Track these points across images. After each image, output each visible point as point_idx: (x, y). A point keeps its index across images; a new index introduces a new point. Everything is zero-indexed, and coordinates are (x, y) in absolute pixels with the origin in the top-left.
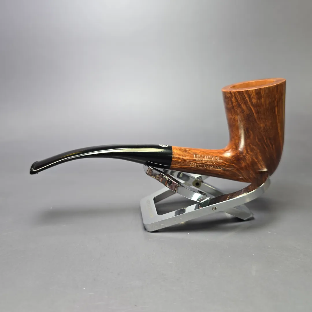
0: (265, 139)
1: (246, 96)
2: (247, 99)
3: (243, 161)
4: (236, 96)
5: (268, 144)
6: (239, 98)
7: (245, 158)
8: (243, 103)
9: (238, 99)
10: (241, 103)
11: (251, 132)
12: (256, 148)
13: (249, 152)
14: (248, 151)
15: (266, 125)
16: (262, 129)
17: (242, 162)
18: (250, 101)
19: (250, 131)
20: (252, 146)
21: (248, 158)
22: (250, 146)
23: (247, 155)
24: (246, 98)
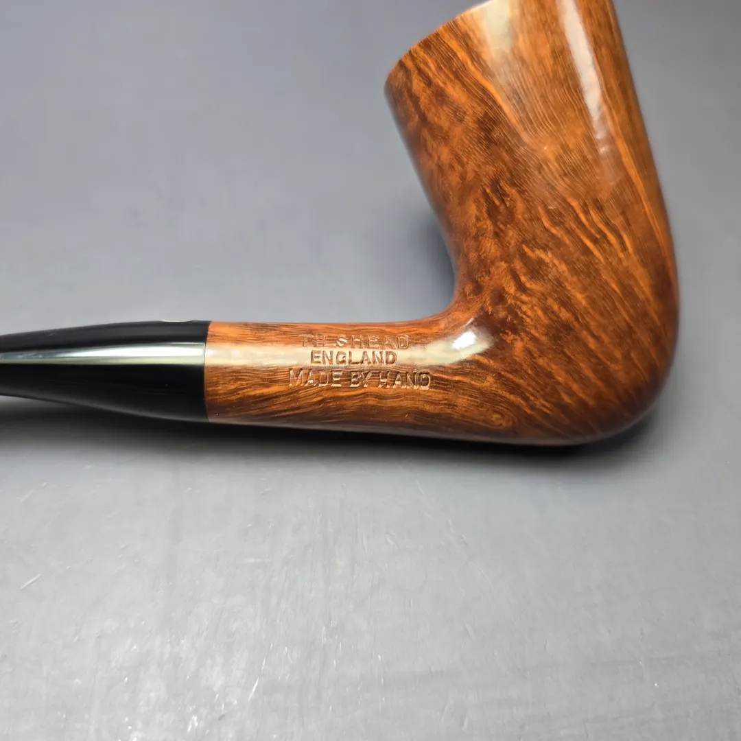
0: (578, 210)
1: (454, 44)
2: (462, 54)
3: (515, 331)
4: (422, 66)
5: (600, 231)
6: (432, 66)
7: (516, 316)
8: (451, 80)
9: (430, 69)
10: (445, 84)
11: (511, 191)
12: (550, 255)
13: (528, 285)
14: (523, 279)
15: (565, 148)
16: (554, 165)
17: (512, 336)
18: (472, 59)
19: (507, 189)
20: (533, 251)
21: (529, 313)
22: (523, 256)
23: (524, 298)
24: (455, 55)
